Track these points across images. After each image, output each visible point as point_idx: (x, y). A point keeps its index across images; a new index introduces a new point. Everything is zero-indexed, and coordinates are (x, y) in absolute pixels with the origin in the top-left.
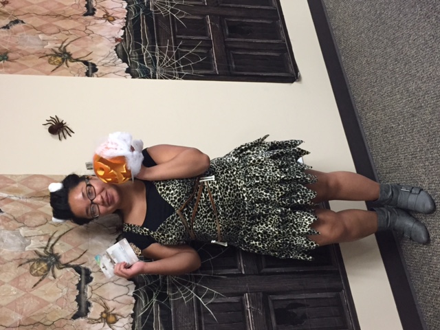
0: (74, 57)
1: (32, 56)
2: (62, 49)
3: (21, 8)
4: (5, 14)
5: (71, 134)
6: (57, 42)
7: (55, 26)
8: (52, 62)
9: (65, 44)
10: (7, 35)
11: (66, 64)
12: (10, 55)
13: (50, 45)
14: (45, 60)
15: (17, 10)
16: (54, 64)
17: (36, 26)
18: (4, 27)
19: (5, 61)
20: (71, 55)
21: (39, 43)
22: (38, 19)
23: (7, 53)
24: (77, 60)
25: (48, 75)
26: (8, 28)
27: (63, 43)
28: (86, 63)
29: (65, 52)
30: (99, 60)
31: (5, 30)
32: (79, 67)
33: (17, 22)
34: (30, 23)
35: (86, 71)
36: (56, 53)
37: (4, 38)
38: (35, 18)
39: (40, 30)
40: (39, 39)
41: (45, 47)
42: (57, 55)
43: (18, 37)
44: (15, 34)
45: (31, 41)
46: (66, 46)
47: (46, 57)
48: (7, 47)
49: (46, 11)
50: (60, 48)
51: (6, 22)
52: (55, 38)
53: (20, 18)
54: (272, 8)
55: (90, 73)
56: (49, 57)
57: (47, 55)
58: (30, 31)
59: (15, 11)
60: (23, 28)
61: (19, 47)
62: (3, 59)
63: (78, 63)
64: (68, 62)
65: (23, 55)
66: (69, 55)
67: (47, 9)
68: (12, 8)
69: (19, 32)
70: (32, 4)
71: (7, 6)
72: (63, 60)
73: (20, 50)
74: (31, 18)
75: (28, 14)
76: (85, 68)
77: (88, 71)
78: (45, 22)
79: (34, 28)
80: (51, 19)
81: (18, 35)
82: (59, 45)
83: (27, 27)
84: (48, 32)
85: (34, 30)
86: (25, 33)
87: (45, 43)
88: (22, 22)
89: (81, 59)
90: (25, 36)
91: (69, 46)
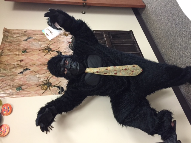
0: (53, 84)
1: (33, 86)
2: (47, 81)
3: (29, 62)
4: (21, 66)
5: (52, 129)
6: (45, 78)
7: (44, 70)
8: (43, 89)
9: (48, 79)
10: (22, 77)
11: (49, 88)
12: (23, 87)
13: (42, 80)
14: (39, 88)
15: (27, 64)
16: (44, 89)
17: (35, 70)
18: (20, 73)
19: (20, 90)
20: (52, 83)
21: (37, 79)
22: (37, 67)
23: (21, 86)
24: (54, 86)
25: (41, 95)
26: (23, 73)
27: (48, 78)
28: (59, 87)
29: (49, 83)
30: (64, 85)
31: (21, 74)
32: (55, 90)
33: (26, 69)
34: (33, 69)
35: (59, 91)
36: (45, 83)
37: (20, 78)
38: (35, 67)
39: (37, 72)
40: (36, 77)
41: (39, 81)
42: (45, 84)
43: (27, 77)
44: (26, 76)
45: (33, 79)
46: (49, 79)
47: (40, 86)
48: (21, 83)
49: (40, 63)
50: (46, 81)
51: (21, 70)
52: (44, 76)
53: (28, 67)
54: (137, 52)
55: (61, 93)
56: (41, 86)
57: (40, 85)
58: (32, 73)
59: (26, 64)
60: (29, 72)
61: (27, 82)
62: (20, 89)
63: (55, 87)
64: (50, 88)
65: (29, 86)
66: (51, 84)
67: (41, 62)
68: (24, 63)
69: (28, 74)
70: (34, 60)
71: (22, 62)
72: (48, 86)
73: (27, 84)
74: (33, 67)
75: (32, 65)
76: (58, 90)
77: (60, 91)
78: (39, 69)
79: (34, 72)
80: (42, 67)
81: (27, 76)
82: (46, 79)
83: (31, 71)
84: (41, 73)
85: (34, 73)
86: (30, 75)
87: (40, 79)
88: (29, 69)
89: (56, 85)
90: (30, 76)
91: (50, 79)
